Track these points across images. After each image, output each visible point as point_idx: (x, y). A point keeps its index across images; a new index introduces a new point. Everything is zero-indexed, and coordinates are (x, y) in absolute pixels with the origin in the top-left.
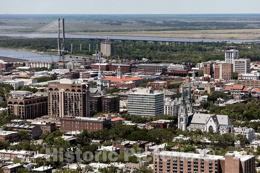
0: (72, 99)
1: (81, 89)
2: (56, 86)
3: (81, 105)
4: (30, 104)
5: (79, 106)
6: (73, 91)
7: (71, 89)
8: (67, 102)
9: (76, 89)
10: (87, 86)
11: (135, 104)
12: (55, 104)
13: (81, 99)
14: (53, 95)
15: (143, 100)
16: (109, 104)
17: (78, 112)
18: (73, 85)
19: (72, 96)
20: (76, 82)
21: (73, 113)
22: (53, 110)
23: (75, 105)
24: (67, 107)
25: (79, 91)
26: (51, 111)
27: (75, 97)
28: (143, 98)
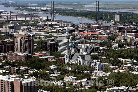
0: (24, 43)
1: (28, 37)
2: (17, 35)
3: (28, 46)
4: (3, 45)
5: (27, 47)
6: (25, 38)
7: (23, 37)
8: (22, 45)
9: (26, 37)
10: (32, 36)
11: (62, 47)
12: (17, 45)
13: (28, 43)
14: (16, 41)
15: (65, 45)
16: (50, 46)
17: (27, 50)
18: (25, 35)
19: (24, 41)
20: (27, 33)
21: (24, 51)
22: (16, 48)
23: (25, 46)
24: (22, 47)
25: (27, 38)
26: (15, 49)
27: (25, 42)
28: (65, 43)
